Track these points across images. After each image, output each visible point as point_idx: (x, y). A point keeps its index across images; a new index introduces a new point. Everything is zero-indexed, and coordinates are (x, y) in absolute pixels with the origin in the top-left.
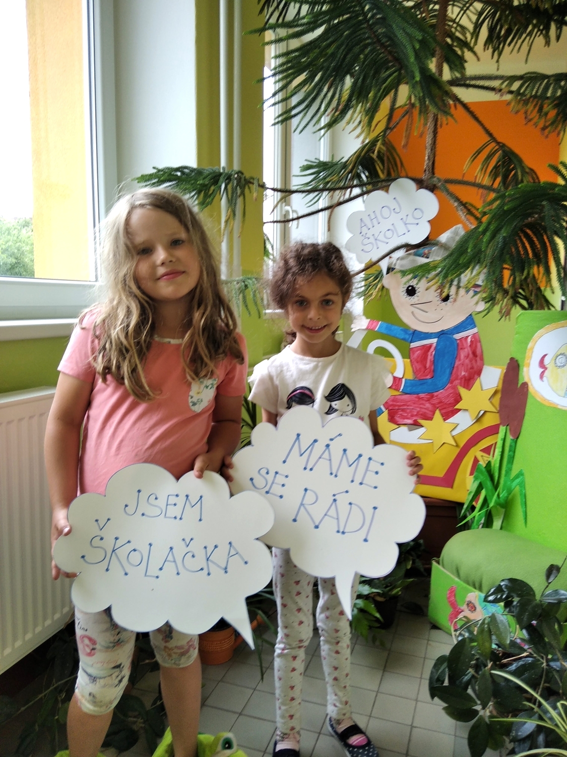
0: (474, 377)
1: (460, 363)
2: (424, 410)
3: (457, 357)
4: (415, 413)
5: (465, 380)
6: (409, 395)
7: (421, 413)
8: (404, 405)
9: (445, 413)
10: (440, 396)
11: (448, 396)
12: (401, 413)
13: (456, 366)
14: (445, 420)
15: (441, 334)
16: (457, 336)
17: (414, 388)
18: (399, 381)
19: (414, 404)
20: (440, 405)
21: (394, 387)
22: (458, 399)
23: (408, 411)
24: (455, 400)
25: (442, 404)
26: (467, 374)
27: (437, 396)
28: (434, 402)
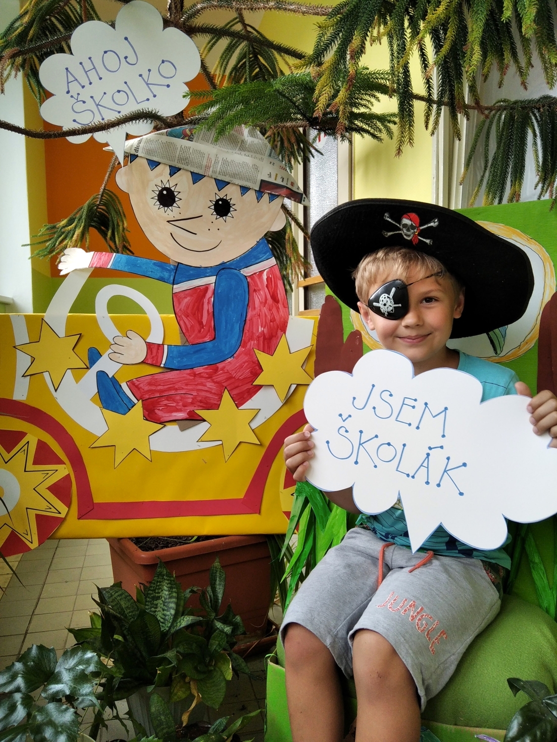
0: (277, 334)
1: (254, 313)
2: (203, 394)
3: (249, 304)
4: (190, 401)
5: (265, 339)
6: (178, 371)
7: (199, 399)
8: (169, 389)
9: (238, 394)
10: (228, 368)
11: (241, 366)
12: (166, 402)
13: (248, 318)
14: (238, 406)
15: (221, 269)
16: (247, 272)
17: (185, 360)
18: (158, 349)
19: (187, 385)
20: (229, 382)
21: (149, 362)
22: (257, 369)
23: (178, 398)
24: (251, 372)
25: (233, 380)
26: (266, 331)
27: (223, 369)
28: (218, 380)
